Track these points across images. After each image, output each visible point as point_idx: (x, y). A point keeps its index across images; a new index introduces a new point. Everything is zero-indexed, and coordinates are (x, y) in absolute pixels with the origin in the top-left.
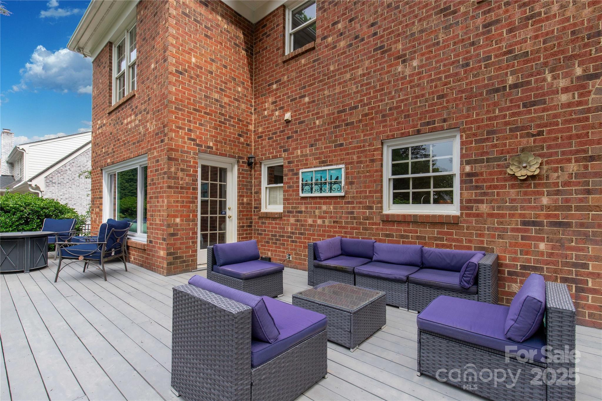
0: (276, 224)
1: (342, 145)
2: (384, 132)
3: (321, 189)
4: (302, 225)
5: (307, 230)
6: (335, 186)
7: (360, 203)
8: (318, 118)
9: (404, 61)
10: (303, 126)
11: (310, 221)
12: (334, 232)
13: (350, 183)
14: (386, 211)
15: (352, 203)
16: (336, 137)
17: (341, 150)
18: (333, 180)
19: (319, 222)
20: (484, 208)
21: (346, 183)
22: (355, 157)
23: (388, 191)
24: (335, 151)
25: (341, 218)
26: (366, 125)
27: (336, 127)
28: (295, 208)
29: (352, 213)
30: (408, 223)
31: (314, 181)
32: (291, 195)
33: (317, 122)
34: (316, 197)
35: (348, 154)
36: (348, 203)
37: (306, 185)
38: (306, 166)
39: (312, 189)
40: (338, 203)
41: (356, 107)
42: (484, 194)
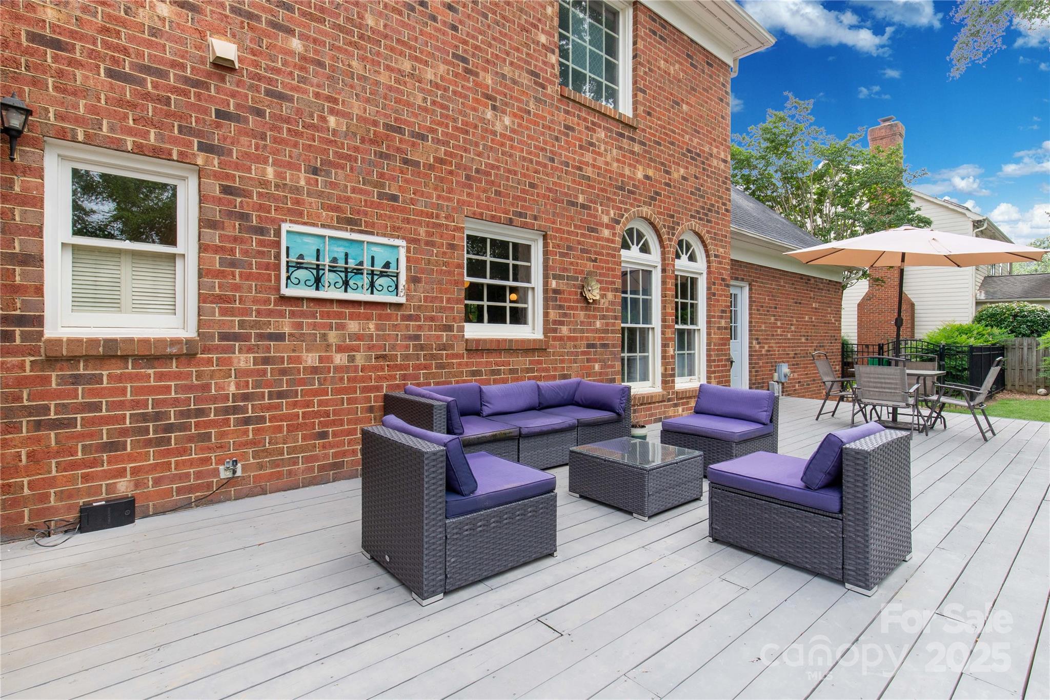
0: (160, 377)
1: (394, 198)
2: (470, 204)
3: (346, 283)
4: (284, 372)
5: (302, 382)
6: (380, 281)
7: (432, 319)
8: (332, 111)
10: (286, 109)
11: (311, 359)
12: (379, 378)
13: (413, 280)
14: (467, 334)
15: (417, 318)
16: (381, 175)
17: (394, 209)
18: (378, 267)
19: (340, 359)
20: (565, 330)
21: (408, 281)
22: (422, 231)
24: (379, 207)
25: (393, 347)
26: (442, 180)
27: (382, 155)
28: (256, 325)
29: (417, 337)
30: (489, 351)
31: (326, 261)
32: (237, 288)
33: (332, 121)
34: (331, 301)
35: (408, 221)
36: (409, 318)
37: (299, 266)
38: (297, 216)
39: (318, 281)
40: (388, 317)
41: (423, 138)
42: (565, 315)
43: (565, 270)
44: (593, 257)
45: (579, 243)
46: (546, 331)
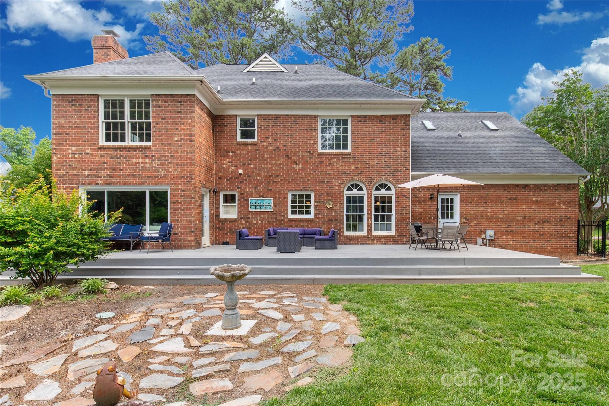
0: (232, 224)
1: (271, 190)
2: (289, 188)
3: (261, 208)
4: (250, 224)
5: (253, 226)
6: (267, 207)
7: (280, 214)
8: (258, 176)
9: (296, 164)
10: (250, 178)
11: (255, 222)
12: (267, 226)
13: (275, 206)
14: (289, 217)
15: (276, 214)
16: (268, 186)
17: (271, 192)
18: (267, 204)
19: (260, 222)
20: (320, 216)
21: (273, 206)
22: (277, 196)
23: (290, 210)
24: (268, 192)
25: (271, 220)
26: (282, 184)
27: (268, 182)
28: (245, 216)
29: (276, 218)
30: (298, 221)
31: (257, 204)
32: (243, 210)
33: (258, 178)
34: (258, 211)
35: (274, 194)
36: (274, 214)
37: (252, 205)
38: (252, 197)
39: (256, 208)
40: (270, 214)
41: (278, 176)
42: (320, 212)
43: (320, 200)
44: (331, 195)
45: (325, 192)
46: (314, 216)
